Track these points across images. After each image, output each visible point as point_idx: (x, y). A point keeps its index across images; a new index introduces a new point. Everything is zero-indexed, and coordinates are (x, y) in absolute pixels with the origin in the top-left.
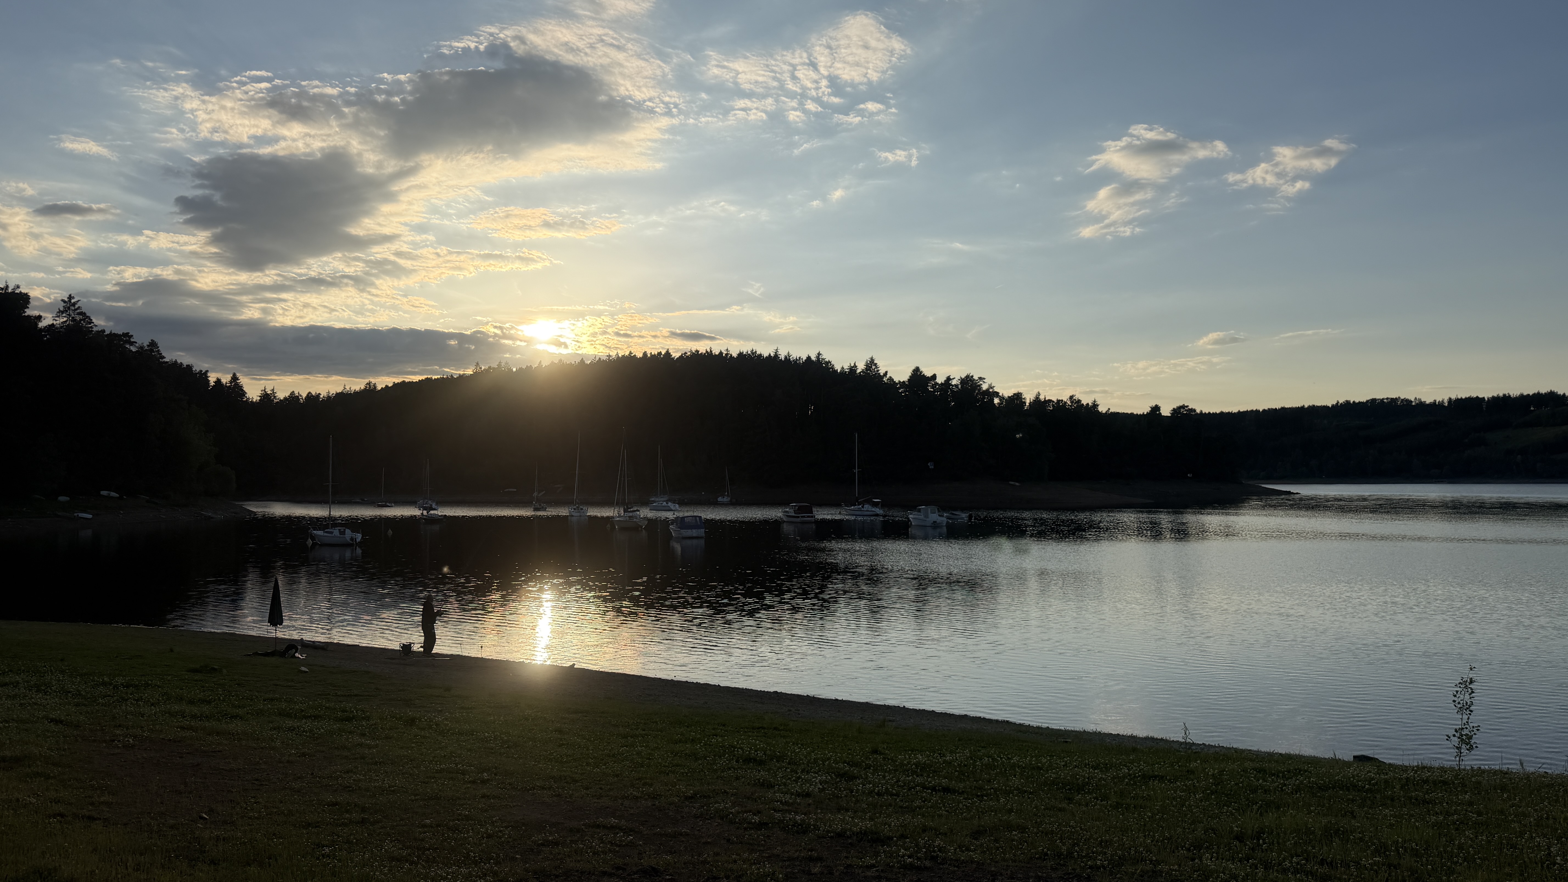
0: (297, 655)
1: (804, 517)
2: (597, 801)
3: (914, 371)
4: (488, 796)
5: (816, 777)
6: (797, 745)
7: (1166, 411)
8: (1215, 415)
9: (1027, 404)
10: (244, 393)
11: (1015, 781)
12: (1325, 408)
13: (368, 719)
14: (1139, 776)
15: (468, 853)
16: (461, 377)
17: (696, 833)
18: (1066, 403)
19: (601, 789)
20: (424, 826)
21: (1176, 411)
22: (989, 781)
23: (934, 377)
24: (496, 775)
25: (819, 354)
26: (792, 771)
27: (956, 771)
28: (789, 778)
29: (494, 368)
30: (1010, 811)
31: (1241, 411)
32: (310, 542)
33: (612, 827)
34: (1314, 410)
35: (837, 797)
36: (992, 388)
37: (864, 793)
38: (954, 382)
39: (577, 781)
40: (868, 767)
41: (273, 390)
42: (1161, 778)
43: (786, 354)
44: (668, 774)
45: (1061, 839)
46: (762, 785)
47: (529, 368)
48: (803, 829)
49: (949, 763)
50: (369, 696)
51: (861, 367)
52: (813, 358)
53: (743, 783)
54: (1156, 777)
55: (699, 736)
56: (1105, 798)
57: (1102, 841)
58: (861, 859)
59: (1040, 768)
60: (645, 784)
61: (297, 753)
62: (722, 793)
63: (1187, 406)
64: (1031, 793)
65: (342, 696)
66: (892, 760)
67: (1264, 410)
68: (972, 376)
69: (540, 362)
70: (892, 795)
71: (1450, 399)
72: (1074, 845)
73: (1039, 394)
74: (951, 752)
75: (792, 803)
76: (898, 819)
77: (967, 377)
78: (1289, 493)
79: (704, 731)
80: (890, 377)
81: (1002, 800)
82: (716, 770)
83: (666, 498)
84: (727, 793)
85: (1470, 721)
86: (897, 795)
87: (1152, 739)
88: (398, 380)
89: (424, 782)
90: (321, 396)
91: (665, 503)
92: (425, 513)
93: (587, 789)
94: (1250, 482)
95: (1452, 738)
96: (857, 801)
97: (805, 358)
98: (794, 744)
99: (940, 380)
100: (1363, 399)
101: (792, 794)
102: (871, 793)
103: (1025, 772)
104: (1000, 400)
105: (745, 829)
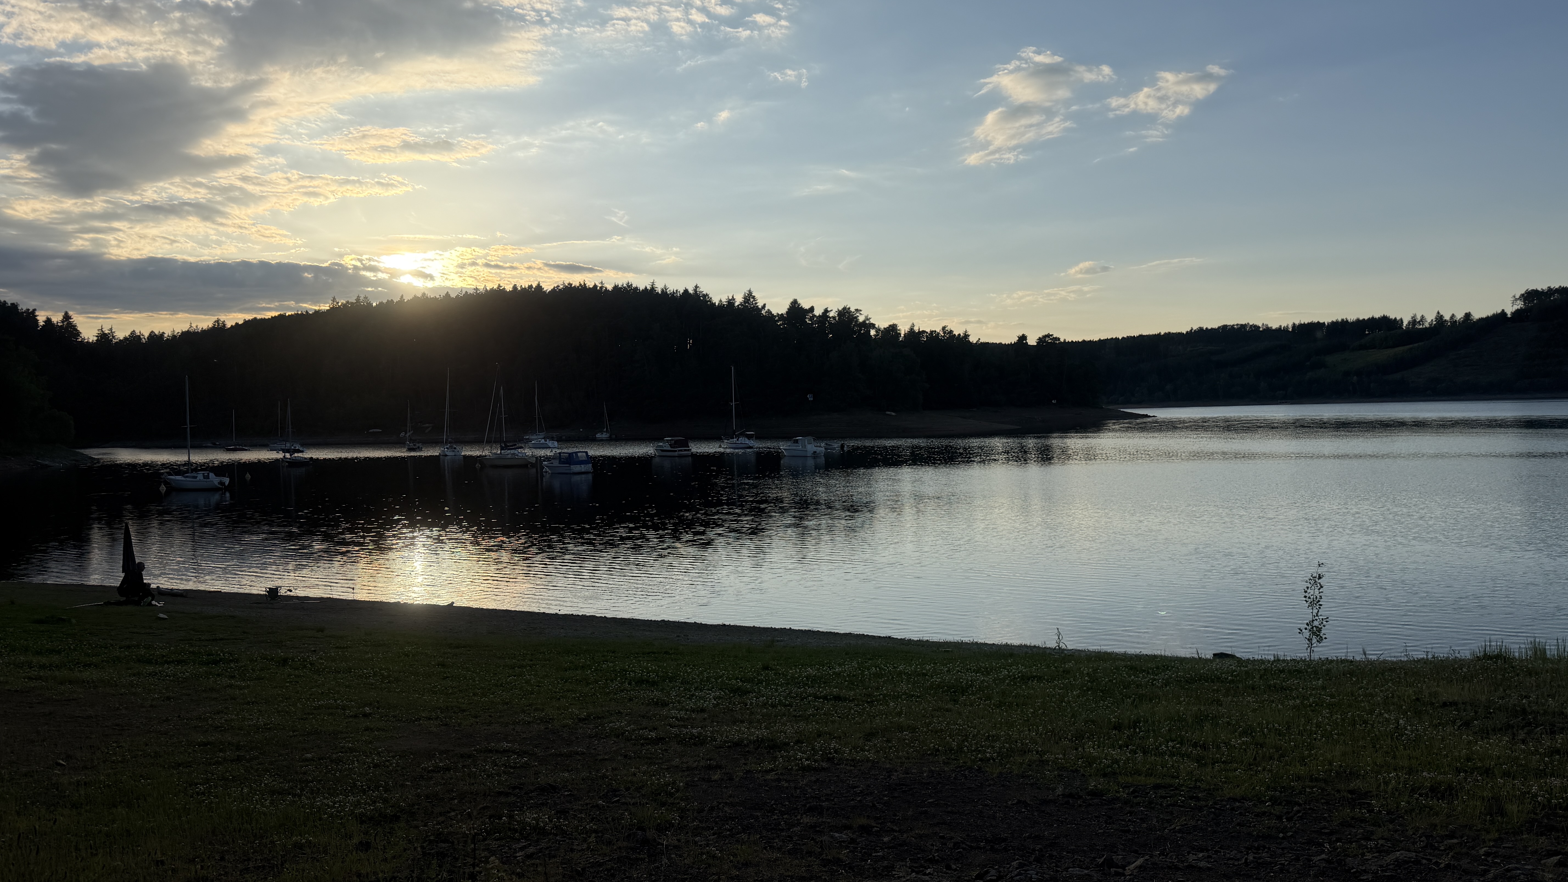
0: (154, 602)
1: (681, 450)
2: (486, 728)
3: (792, 303)
4: (371, 729)
5: (710, 694)
6: (689, 666)
7: (1032, 341)
8: (1077, 343)
9: (902, 335)
10: (78, 333)
11: (904, 687)
12: (1180, 334)
13: (237, 661)
14: (1019, 677)
15: (354, 783)
16: (317, 313)
17: (593, 751)
18: (938, 334)
19: (490, 716)
20: (307, 760)
21: (1041, 340)
22: (878, 688)
23: (812, 309)
24: (378, 708)
25: (696, 287)
26: (685, 690)
27: (846, 681)
28: (683, 696)
29: (352, 303)
30: (899, 714)
31: (1102, 339)
32: (163, 488)
33: (505, 751)
34: (1169, 338)
35: (732, 710)
36: (868, 320)
37: (757, 705)
38: (831, 314)
39: (464, 711)
40: (760, 682)
41: (111, 329)
42: (1040, 679)
43: (662, 286)
44: (559, 699)
45: (950, 736)
46: (657, 704)
47: (390, 302)
48: (700, 741)
49: (838, 675)
50: (236, 639)
51: (739, 300)
52: (691, 291)
53: (637, 703)
54: (1034, 677)
55: (589, 663)
56: (989, 698)
57: (989, 736)
58: (760, 764)
59: (925, 675)
60: (536, 710)
61: (161, 697)
62: (616, 713)
63: (1052, 335)
64: (918, 697)
65: (207, 640)
66: (783, 674)
67: (1123, 338)
68: (849, 308)
69: (402, 296)
70: (786, 706)
71: (1294, 324)
72: (963, 741)
73: (913, 325)
74: (840, 665)
75: (687, 719)
76: (792, 727)
77: (844, 308)
78: (1147, 416)
79: (593, 658)
80: (769, 310)
81: (892, 704)
82: (609, 693)
83: (542, 435)
84: (621, 713)
85: (1319, 614)
86: (790, 705)
87: (1026, 646)
88: (249, 317)
89: (302, 719)
90: (166, 335)
91: (543, 440)
92: (288, 455)
93: (476, 717)
94: (1111, 407)
95: (1304, 630)
96: (752, 713)
97: (682, 291)
98: (685, 665)
99: (818, 312)
100: (1215, 325)
101: (687, 710)
102: (765, 705)
103: (911, 678)
104: (876, 332)
105: (642, 745)
